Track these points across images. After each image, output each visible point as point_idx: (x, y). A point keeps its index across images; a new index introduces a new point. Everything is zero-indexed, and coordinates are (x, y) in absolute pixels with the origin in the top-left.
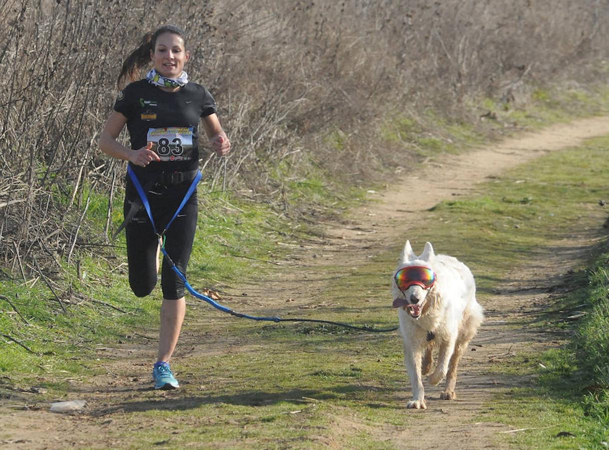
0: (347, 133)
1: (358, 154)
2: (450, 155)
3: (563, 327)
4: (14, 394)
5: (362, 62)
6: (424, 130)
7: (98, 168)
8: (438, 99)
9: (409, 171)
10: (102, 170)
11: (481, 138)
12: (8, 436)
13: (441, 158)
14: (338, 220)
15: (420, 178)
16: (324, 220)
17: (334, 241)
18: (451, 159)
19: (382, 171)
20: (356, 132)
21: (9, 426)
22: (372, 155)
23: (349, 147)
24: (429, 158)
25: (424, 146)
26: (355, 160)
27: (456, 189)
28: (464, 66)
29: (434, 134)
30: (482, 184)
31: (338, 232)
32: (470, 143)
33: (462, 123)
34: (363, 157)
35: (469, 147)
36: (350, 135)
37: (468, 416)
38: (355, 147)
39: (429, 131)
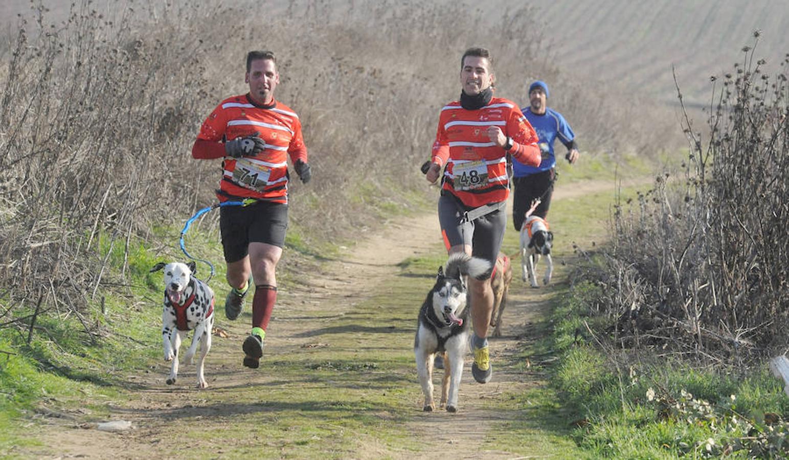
0: (319, 195)
1: (330, 214)
2: (406, 218)
3: (538, 370)
4: (63, 414)
5: (332, 132)
6: (383, 195)
7: (110, 216)
8: (395, 168)
9: (373, 230)
10: (114, 218)
11: (431, 204)
12: (67, 451)
13: (399, 220)
14: (318, 271)
15: (383, 238)
16: (306, 270)
17: (318, 289)
18: (407, 221)
19: (350, 230)
20: (327, 194)
21: (65, 442)
22: (342, 215)
23: (321, 207)
24: (389, 220)
25: (386, 209)
26: (326, 219)
27: (416, 247)
28: (416, 140)
29: (393, 200)
30: (437, 245)
31: (321, 282)
32: (422, 208)
33: (414, 191)
34: (333, 216)
35: (421, 211)
36: (322, 197)
37: (475, 445)
38: (327, 208)
39: (388, 196)
